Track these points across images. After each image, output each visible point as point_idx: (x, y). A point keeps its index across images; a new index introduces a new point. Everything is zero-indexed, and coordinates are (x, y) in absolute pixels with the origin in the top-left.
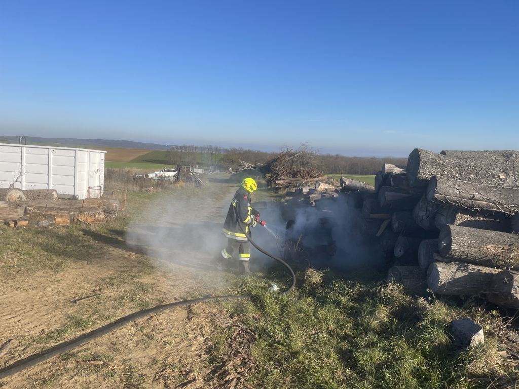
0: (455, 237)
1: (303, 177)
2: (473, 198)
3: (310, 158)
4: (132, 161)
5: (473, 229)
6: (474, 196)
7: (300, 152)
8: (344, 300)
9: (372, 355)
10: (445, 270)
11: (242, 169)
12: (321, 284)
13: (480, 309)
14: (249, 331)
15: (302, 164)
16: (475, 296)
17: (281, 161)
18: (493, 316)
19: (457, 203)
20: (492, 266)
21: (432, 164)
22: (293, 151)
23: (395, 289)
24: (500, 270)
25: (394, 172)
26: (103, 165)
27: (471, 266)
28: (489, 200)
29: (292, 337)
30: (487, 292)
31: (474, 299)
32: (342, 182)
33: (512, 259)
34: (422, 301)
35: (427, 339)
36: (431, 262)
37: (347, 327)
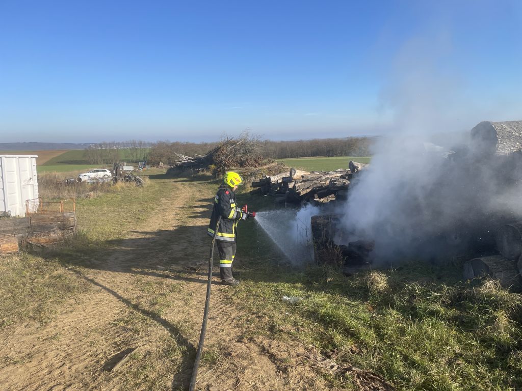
1: (252, 165)
3: (253, 146)
4: (45, 164)
7: (241, 140)
15: (245, 152)
17: (223, 150)
22: (234, 140)
26: (35, 172)
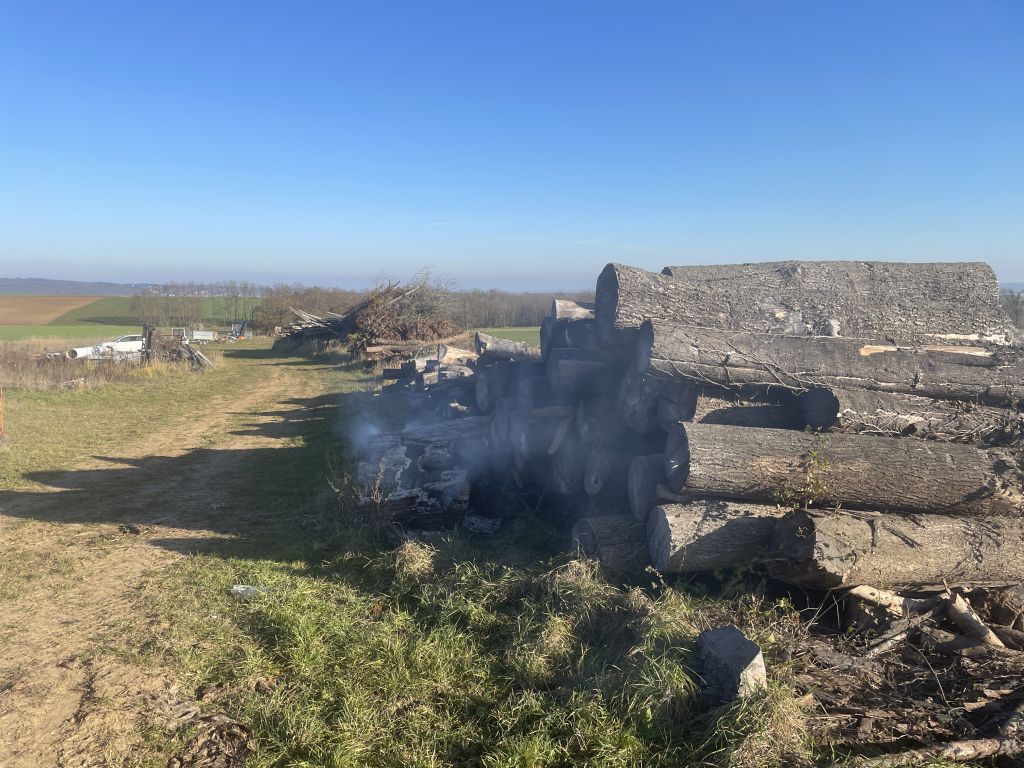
0: (696, 447)
1: (423, 337)
2: (725, 363)
3: (437, 299)
4: (55, 323)
5: (730, 428)
6: (728, 357)
7: (415, 287)
8: (475, 610)
9: (527, 755)
10: (681, 519)
11: (299, 328)
12: (432, 574)
13: (754, 599)
14: (236, 730)
15: (421, 311)
16: (744, 569)
17: (377, 306)
18: (781, 612)
19: (695, 374)
20: (771, 502)
21: (642, 295)
22: (400, 286)
23: (584, 571)
24: (789, 510)
25: (574, 317)
27: (732, 507)
28: (758, 365)
29: (342, 731)
30: (766, 561)
31: (741, 578)
32: (478, 344)
33: (809, 485)
34: (637, 596)
35: (649, 691)
36: (655, 503)
37: (478, 680)
